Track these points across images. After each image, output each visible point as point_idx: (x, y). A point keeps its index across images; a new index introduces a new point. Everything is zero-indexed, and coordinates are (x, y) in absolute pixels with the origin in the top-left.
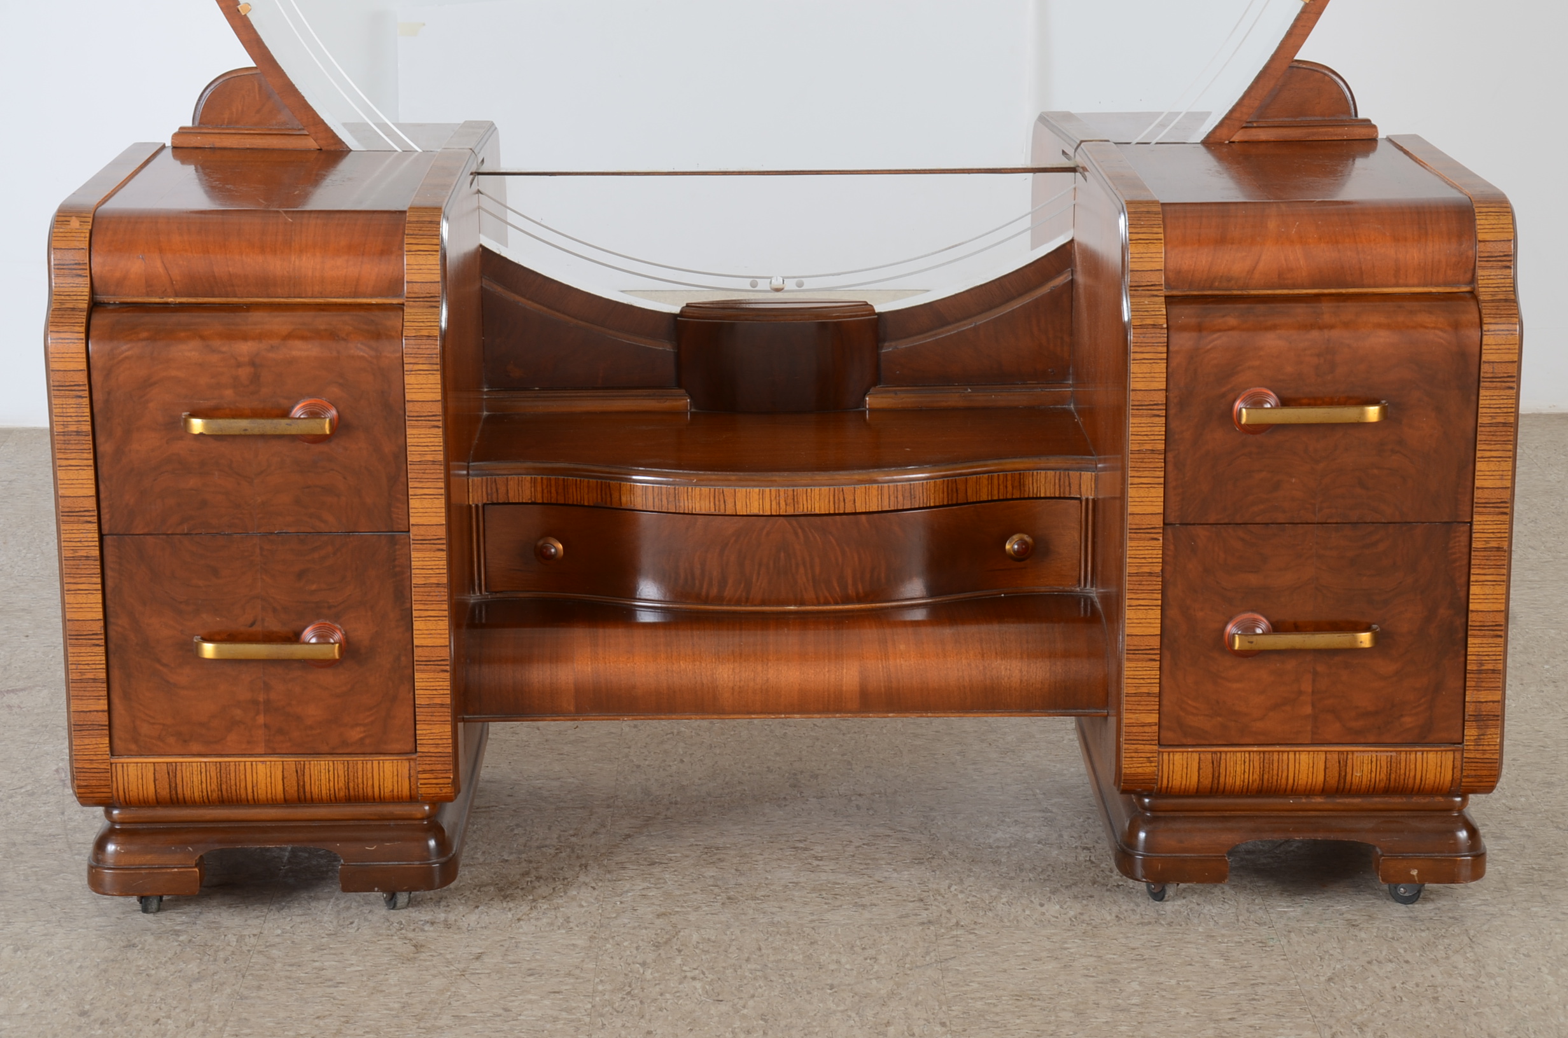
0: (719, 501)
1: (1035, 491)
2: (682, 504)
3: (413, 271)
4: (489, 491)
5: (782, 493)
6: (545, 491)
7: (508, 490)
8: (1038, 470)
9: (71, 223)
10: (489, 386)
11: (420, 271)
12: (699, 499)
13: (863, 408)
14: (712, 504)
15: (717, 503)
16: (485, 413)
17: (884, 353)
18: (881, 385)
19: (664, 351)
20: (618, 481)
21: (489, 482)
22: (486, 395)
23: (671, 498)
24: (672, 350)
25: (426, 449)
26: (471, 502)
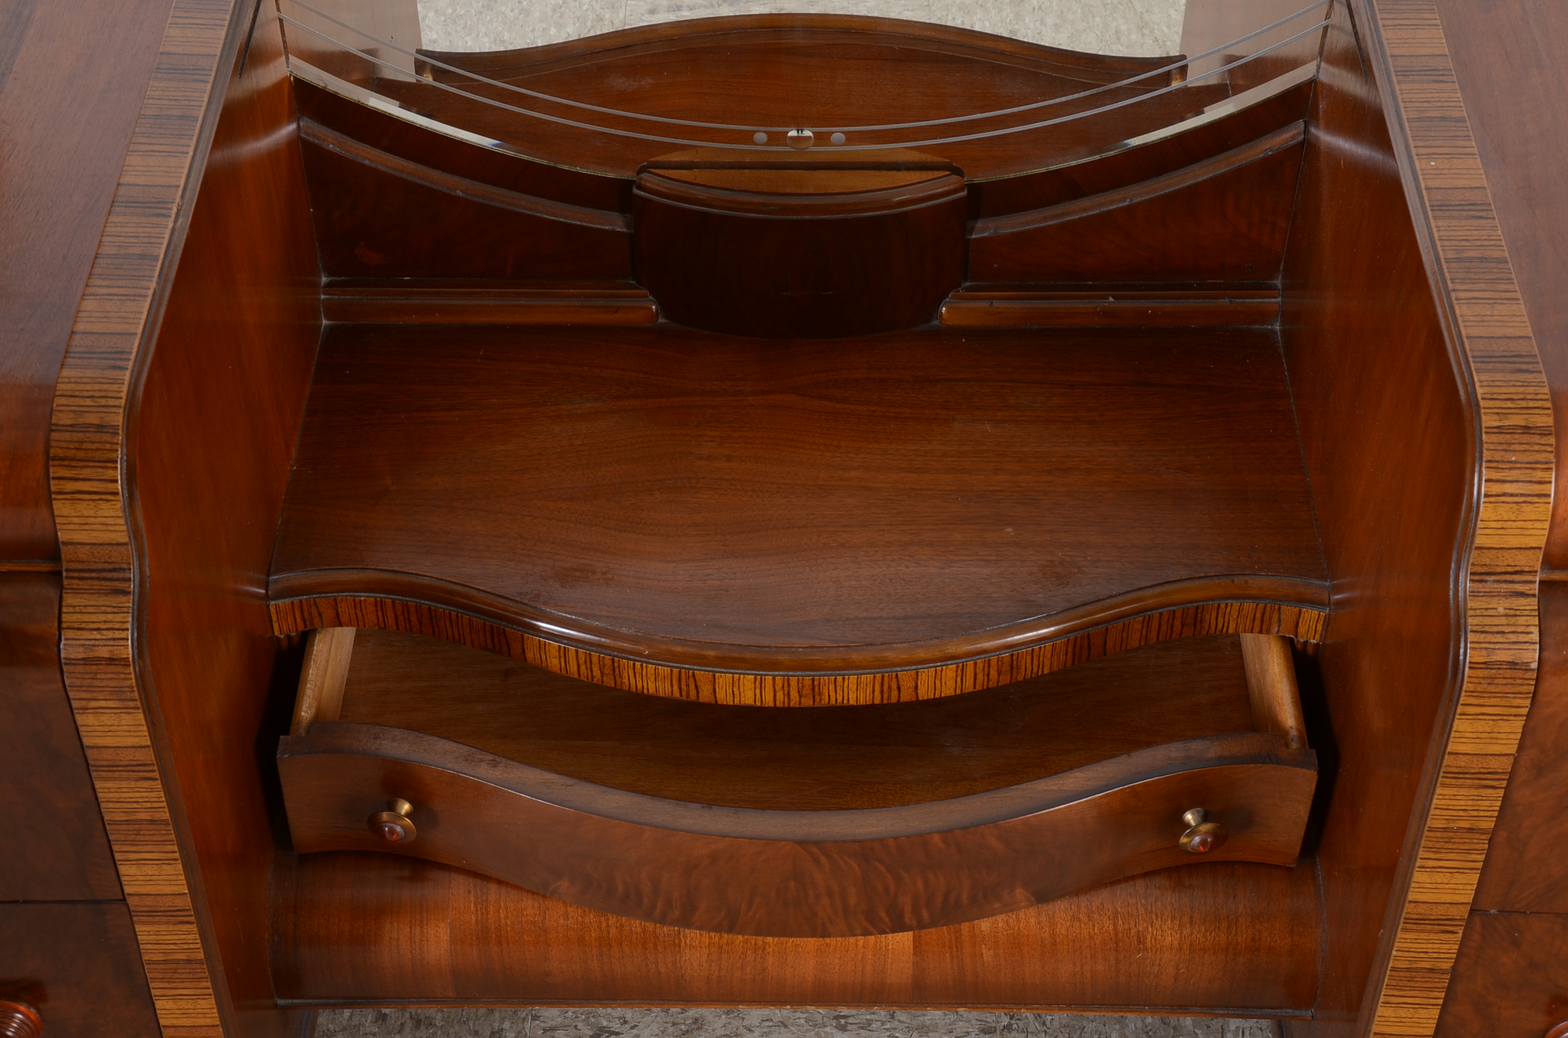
0: (688, 685)
1: (1220, 626)
2: (626, 680)
3: (72, 527)
4: (306, 616)
5: (794, 682)
6: (401, 618)
8: (1228, 598)
10: (330, 275)
11: (87, 527)
12: (653, 679)
13: (936, 322)
14: (676, 688)
15: (684, 687)
16: (325, 322)
17: (975, 239)
18: (968, 284)
19: (613, 232)
20: (518, 630)
21: (305, 606)
22: (324, 294)
23: (607, 671)
24: (625, 230)
25: (135, 805)
26: (276, 634)
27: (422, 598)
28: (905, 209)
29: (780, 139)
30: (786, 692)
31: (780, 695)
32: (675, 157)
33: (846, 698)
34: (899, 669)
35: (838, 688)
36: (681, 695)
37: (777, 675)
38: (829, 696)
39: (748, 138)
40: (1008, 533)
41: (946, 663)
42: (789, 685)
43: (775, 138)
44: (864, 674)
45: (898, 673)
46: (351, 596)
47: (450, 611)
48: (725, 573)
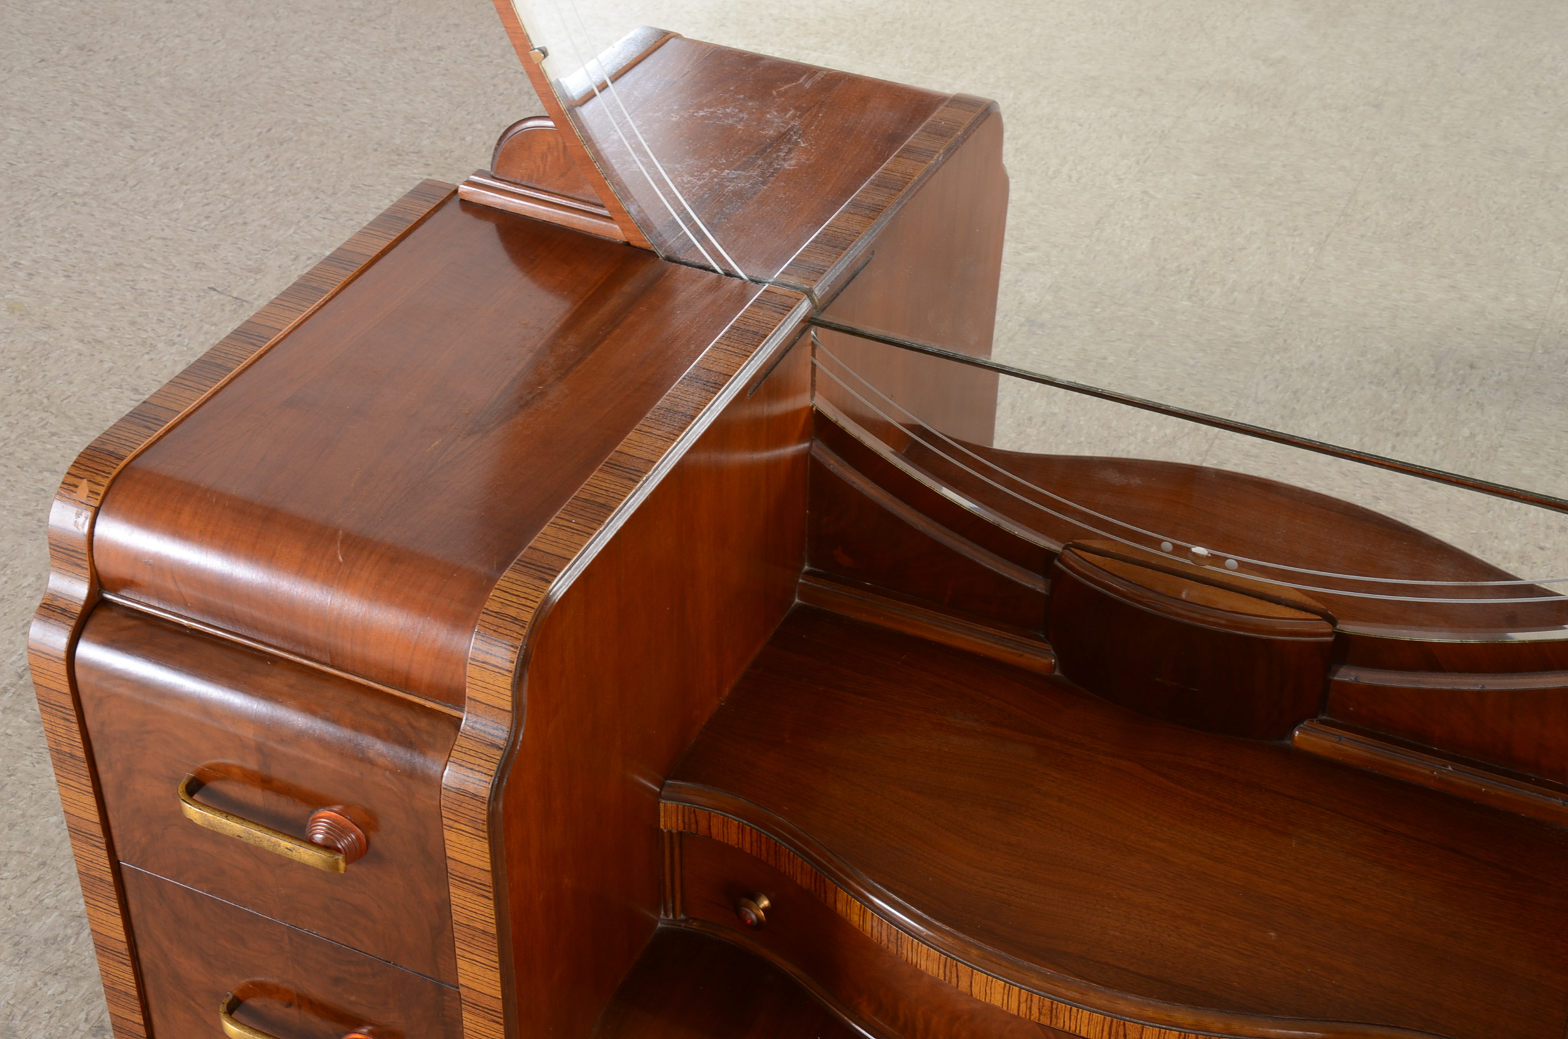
0: (951, 972)
2: (905, 952)
3: (476, 687)
4: (686, 820)
6: (755, 844)
7: (710, 826)
9: (78, 490)
10: (811, 565)
11: (486, 690)
12: (925, 958)
13: (1288, 742)
14: (941, 971)
15: (948, 973)
16: (797, 600)
17: (1336, 681)
18: (1325, 717)
19: (1033, 591)
20: (835, 883)
21: (686, 811)
22: (803, 579)
23: (893, 939)
24: (1044, 592)
25: (474, 915)
26: (662, 827)
27: (772, 834)
28: (1273, 637)
29: (1185, 552)
30: (1029, 1006)
31: (1023, 1006)
32: (1095, 544)
33: (1078, 1028)
34: (1128, 1019)
35: (1072, 1017)
36: (945, 979)
37: (1023, 989)
38: (1064, 1022)
39: (1157, 543)
40: (1271, 936)
41: (1170, 1028)
42: (1031, 1001)
43: (1177, 549)
44: (1096, 1012)
45: (1126, 1022)
46: (722, 815)
47: (790, 850)
48: (1016, 891)
